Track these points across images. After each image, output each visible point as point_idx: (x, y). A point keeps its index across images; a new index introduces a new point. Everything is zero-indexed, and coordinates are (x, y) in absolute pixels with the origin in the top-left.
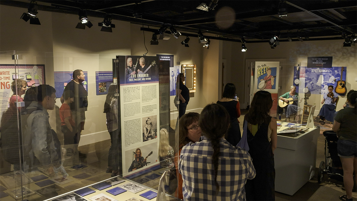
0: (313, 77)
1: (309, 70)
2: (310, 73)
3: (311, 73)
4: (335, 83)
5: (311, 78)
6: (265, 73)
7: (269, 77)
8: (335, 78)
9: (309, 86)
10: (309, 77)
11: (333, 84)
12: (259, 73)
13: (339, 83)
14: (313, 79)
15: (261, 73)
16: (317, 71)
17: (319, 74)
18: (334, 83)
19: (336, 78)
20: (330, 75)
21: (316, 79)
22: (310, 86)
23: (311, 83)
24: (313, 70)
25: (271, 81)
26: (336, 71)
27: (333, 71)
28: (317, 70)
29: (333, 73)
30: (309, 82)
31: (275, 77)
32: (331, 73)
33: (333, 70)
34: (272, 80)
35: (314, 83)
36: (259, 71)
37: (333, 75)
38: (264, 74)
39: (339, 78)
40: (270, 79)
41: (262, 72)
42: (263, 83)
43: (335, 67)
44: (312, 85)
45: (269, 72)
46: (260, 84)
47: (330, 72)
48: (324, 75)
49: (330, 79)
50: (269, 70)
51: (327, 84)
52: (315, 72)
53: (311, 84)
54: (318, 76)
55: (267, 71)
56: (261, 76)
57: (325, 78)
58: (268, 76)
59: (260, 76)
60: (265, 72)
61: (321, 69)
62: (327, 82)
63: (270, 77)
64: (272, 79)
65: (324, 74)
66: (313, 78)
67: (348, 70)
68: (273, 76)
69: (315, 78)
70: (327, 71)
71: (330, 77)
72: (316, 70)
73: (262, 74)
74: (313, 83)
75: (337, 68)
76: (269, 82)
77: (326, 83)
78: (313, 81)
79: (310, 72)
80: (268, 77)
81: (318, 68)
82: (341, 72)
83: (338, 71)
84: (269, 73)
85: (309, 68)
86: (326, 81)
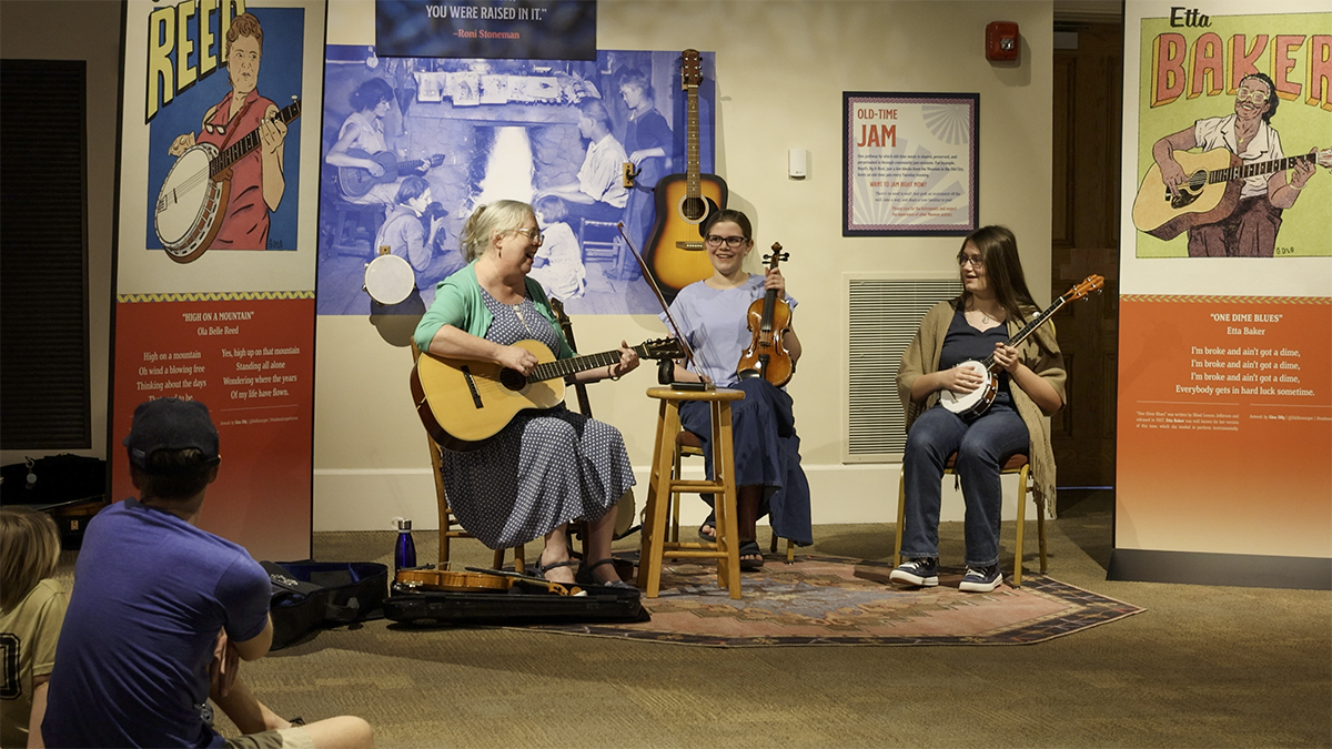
0: (433, 152)
1: (392, 84)
2: (404, 109)
3: (413, 108)
4: (631, 201)
5: (416, 156)
6: (208, 63)
7: (245, 109)
8: (629, 150)
9: (403, 235)
10: (402, 153)
11: (617, 213)
12: (161, 63)
13: (678, 195)
14: (440, 172)
15: (173, 56)
16: (464, 86)
17: (491, 117)
18: (618, 199)
19: (637, 157)
20: (587, 123)
21: (465, 169)
22: (415, 234)
23: (420, 204)
24: (432, 76)
25: (259, 160)
26: (632, 93)
27: (609, 89)
28: (470, 78)
29: (610, 106)
30: (403, 199)
31: (290, 114)
32: (595, 108)
33: (605, 84)
34: (265, 151)
35: (445, 206)
36: (162, 41)
37: (609, 126)
38: (201, 77)
39: (658, 152)
40: (253, 141)
41: (186, 47)
42: (193, 181)
43: (621, 54)
44: (435, 225)
45: (247, 59)
46: (167, 189)
47: (585, 103)
48: (534, 131)
49: (585, 166)
50: (243, 31)
51: (561, 210)
52: (448, 99)
53: (425, 220)
54: (483, 136)
55: (231, 39)
56: (177, 92)
57: (544, 154)
58: (236, 106)
59: (168, 96)
60: (215, 49)
61: (501, 71)
62: (567, 192)
63: (250, 116)
64: (272, 135)
65: (534, 116)
66: (438, 161)
67: (724, 83)
68: (272, 109)
69: (458, 161)
70: (553, 93)
71: (586, 142)
72: (460, 76)
73: (187, 76)
74: (436, 210)
75: (636, 65)
76: (242, 171)
77: (553, 199)
78: (443, 186)
79: (406, 98)
80: (238, 117)
81: (480, 65)
82: (670, 103)
83: (649, 93)
84: (245, 64)
85: (394, 63)
86: (555, 181)
